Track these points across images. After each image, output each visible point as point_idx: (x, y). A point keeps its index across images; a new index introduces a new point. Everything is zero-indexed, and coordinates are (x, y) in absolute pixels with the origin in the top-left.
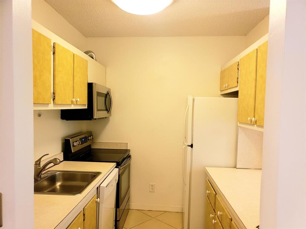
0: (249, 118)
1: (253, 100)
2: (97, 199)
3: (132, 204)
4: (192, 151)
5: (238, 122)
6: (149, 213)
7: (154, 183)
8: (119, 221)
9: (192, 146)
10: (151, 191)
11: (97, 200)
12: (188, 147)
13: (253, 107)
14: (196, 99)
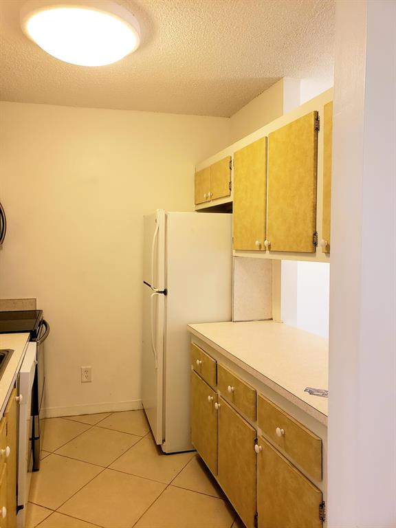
0: (257, 242)
1: (263, 214)
2: (18, 395)
3: (50, 408)
4: (166, 299)
5: (234, 251)
6: (84, 420)
7: (90, 367)
8: (38, 438)
9: (165, 292)
10: (85, 380)
11: (17, 397)
12: (160, 294)
13: (264, 225)
14: (171, 214)
